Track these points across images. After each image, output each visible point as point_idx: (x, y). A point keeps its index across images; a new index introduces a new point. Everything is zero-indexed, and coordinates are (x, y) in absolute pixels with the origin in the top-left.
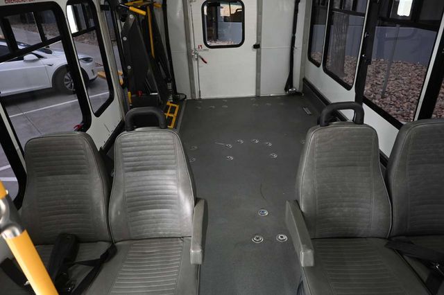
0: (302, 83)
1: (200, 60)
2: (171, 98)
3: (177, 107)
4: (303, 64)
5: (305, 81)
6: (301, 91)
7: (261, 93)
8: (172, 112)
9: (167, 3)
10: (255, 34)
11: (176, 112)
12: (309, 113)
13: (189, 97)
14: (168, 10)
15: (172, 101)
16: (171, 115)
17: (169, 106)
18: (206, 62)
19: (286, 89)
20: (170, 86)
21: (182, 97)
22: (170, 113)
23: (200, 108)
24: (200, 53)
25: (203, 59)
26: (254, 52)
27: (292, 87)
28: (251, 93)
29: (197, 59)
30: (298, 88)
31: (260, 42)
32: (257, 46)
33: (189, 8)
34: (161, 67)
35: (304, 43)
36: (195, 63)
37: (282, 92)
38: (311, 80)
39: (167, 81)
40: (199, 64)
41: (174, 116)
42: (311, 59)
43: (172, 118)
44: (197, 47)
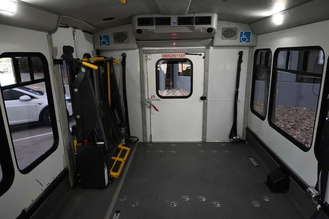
0: (245, 131)
1: (152, 108)
2: (123, 141)
3: (128, 149)
4: (246, 115)
5: (248, 130)
6: (244, 138)
7: (207, 139)
8: (122, 156)
9: (126, 61)
10: (202, 87)
11: (126, 156)
12: (255, 164)
13: (141, 140)
14: (127, 66)
15: (124, 144)
16: (120, 160)
17: (120, 149)
18: (157, 110)
19: (231, 137)
20: (123, 131)
21: (135, 139)
22: (120, 157)
23: (149, 152)
24: (153, 103)
25: (155, 108)
26: (201, 103)
27: (236, 135)
28: (198, 139)
29: (150, 107)
30: (241, 136)
31: (207, 94)
32: (203, 98)
33: (145, 65)
34: (116, 114)
35: (246, 96)
36: (148, 110)
37: (226, 139)
38: (254, 129)
39: (120, 126)
40: (152, 112)
41: (123, 160)
42: (253, 111)
43: (121, 162)
44: (150, 97)
